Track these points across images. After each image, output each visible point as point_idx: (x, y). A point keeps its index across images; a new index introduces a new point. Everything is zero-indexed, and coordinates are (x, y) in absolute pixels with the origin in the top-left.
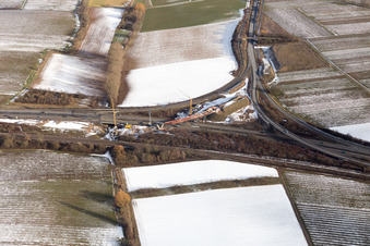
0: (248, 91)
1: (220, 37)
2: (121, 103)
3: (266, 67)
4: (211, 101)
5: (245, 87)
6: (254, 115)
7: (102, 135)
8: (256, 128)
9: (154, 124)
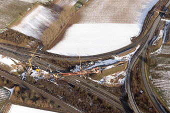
0: (133, 57)
1: (144, 7)
3: (159, 38)
4: (103, 60)
5: (133, 53)
6: (121, 81)
8: (116, 93)
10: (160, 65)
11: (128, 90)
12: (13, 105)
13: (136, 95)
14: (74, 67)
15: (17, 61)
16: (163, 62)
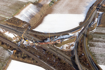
0: (79, 34)
1: (88, 4)
3: (95, 23)
4: (63, 35)
5: (80, 31)
6: (72, 48)
7: (18, 42)
8: (69, 55)
10: (94, 39)
11: (75, 54)
12: (12, 60)
13: (80, 56)
14: (46, 39)
15: (16, 35)
16: (96, 37)
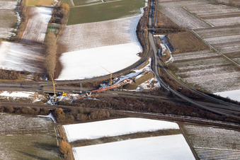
0: (152, 67)
1: (127, 28)
2: (57, 77)
3: (164, 50)
4: (125, 75)
5: (149, 64)
6: (157, 85)
7: (45, 101)
8: (160, 94)
9: (84, 93)
11: (169, 89)
12: (64, 126)
13: (179, 91)
16: (182, 66)
